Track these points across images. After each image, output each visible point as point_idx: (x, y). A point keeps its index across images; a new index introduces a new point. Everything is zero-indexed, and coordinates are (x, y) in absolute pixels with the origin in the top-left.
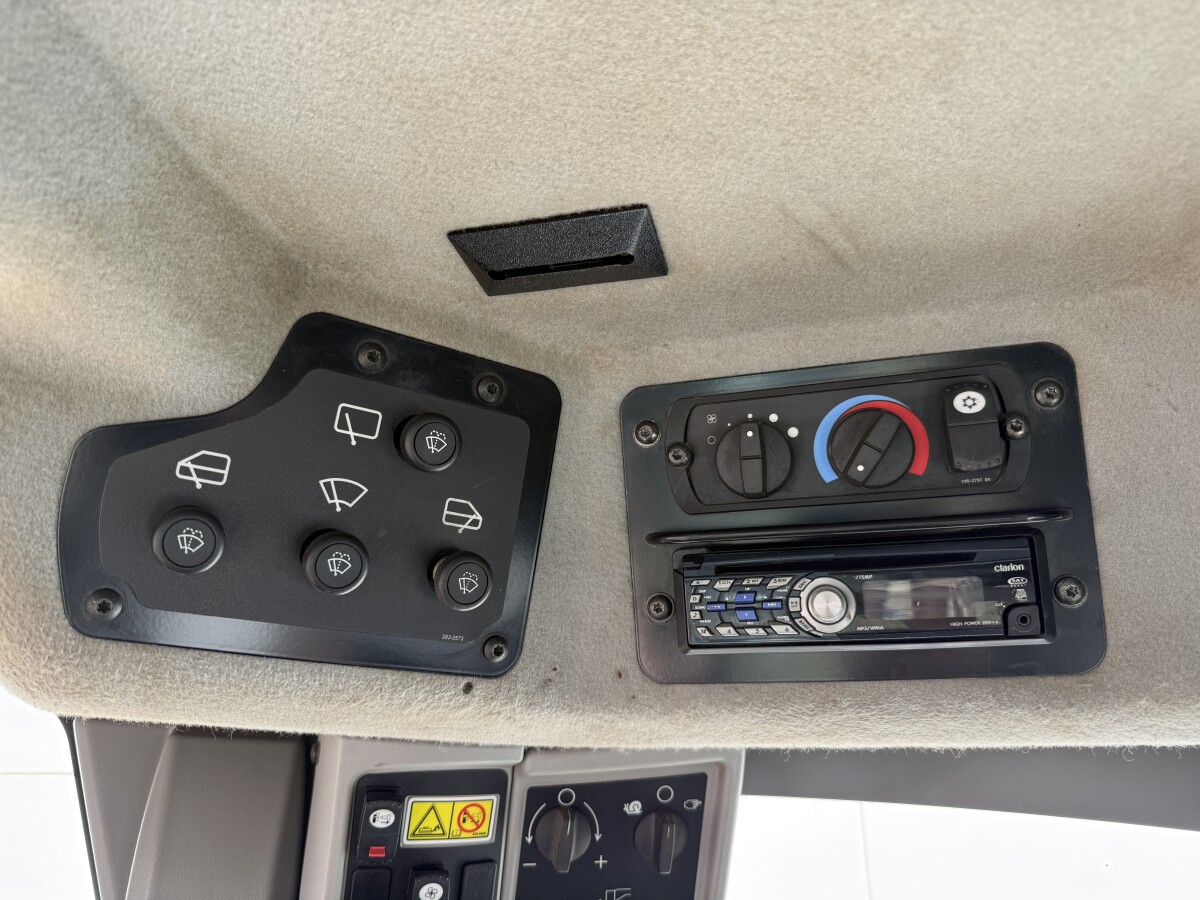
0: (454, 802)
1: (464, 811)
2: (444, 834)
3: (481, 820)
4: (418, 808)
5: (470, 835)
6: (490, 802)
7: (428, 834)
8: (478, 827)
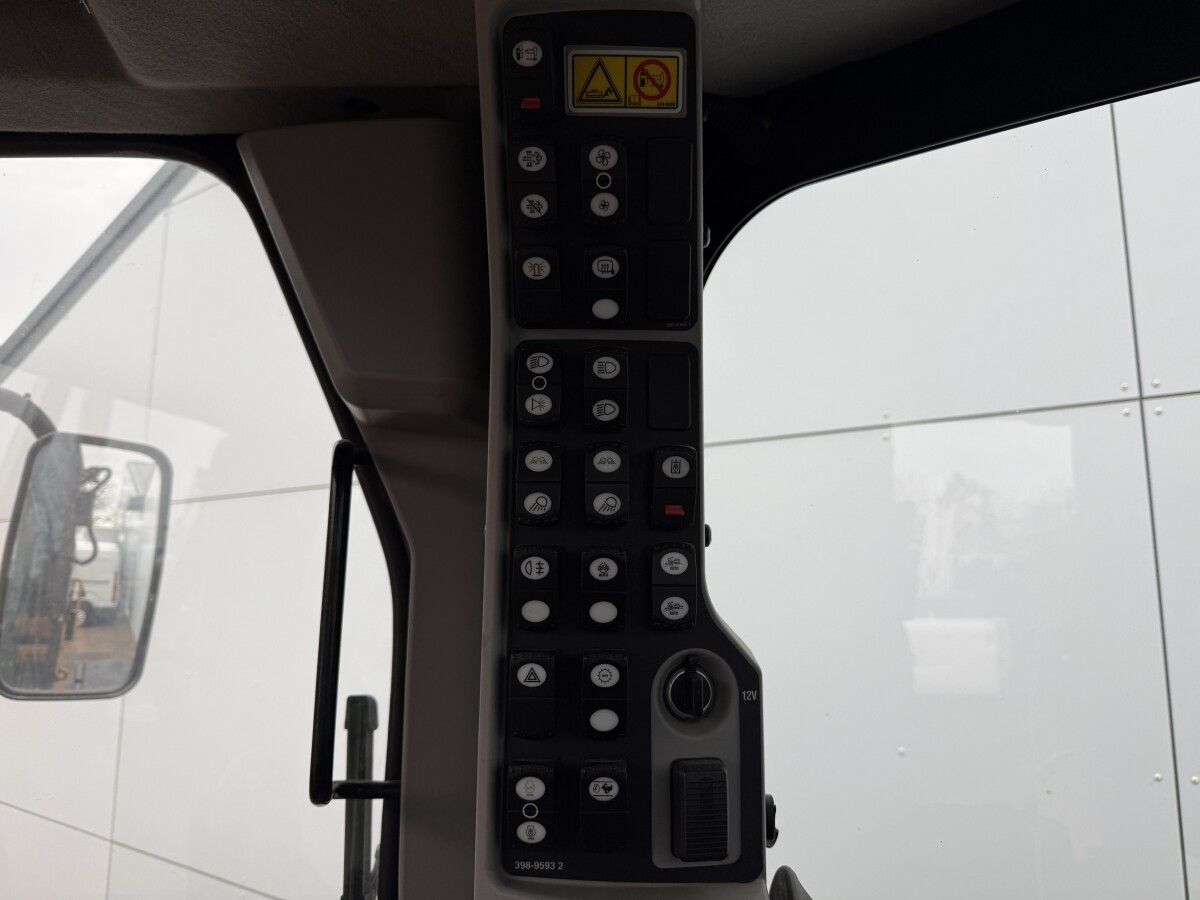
0: (626, 56)
1: (641, 69)
2: (618, 100)
3: (665, 84)
4: (580, 62)
5: (654, 103)
6: (675, 57)
7: (598, 100)
8: (663, 92)
